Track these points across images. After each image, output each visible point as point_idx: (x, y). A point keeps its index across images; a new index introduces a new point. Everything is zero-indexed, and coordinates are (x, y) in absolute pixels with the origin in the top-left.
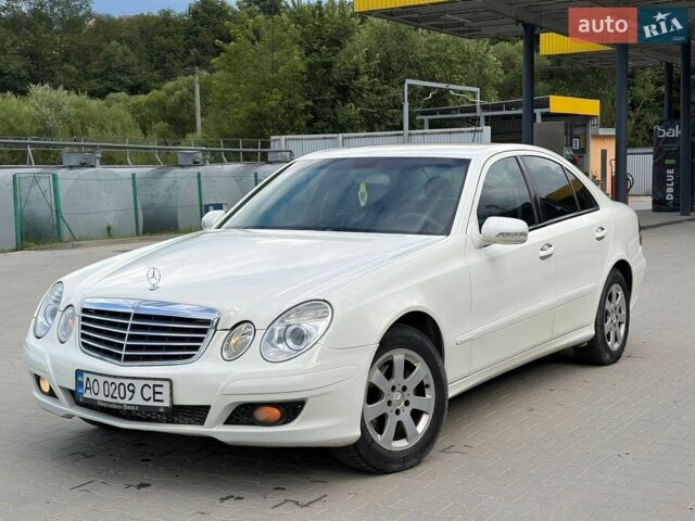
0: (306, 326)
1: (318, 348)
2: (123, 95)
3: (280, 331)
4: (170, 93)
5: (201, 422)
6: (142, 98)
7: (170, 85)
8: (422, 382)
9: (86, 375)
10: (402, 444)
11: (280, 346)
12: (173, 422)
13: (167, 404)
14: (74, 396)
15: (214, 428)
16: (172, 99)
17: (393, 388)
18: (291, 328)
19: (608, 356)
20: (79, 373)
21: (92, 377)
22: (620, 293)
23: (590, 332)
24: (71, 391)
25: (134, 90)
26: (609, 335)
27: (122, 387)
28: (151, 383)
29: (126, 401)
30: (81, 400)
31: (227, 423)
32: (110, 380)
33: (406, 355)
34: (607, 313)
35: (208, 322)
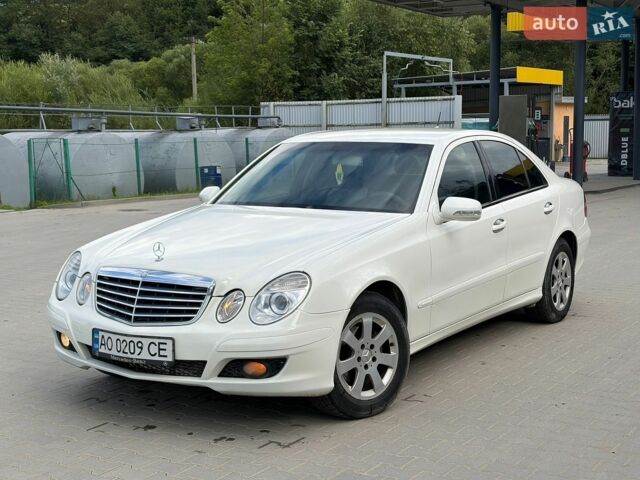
0: (288, 294)
1: (298, 314)
2: (125, 62)
3: (266, 298)
4: (169, 60)
5: (199, 374)
6: (143, 65)
7: (168, 53)
8: (388, 341)
9: (101, 334)
10: (369, 394)
11: (266, 310)
12: (174, 374)
13: (170, 359)
14: (91, 351)
15: (210, 380)
16: (171, 66)
17: (363, 347)
18: (275, 296)
19: (554, 315)
20: (95, 331)
21: (106, 335)
22: (566, 260)
23: (538, 294)
24: (88, 346)
25: (135, 57)
26: (555, 296)
27: (132, 344)
28: (157, 341)
29: (135, 356)
30: (97, 354)
31: (220, 375)
32: (122, 338)
33: (374, 318)
34: (554, 278)
35: (205, 290)
